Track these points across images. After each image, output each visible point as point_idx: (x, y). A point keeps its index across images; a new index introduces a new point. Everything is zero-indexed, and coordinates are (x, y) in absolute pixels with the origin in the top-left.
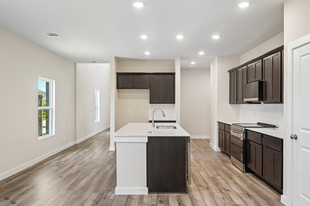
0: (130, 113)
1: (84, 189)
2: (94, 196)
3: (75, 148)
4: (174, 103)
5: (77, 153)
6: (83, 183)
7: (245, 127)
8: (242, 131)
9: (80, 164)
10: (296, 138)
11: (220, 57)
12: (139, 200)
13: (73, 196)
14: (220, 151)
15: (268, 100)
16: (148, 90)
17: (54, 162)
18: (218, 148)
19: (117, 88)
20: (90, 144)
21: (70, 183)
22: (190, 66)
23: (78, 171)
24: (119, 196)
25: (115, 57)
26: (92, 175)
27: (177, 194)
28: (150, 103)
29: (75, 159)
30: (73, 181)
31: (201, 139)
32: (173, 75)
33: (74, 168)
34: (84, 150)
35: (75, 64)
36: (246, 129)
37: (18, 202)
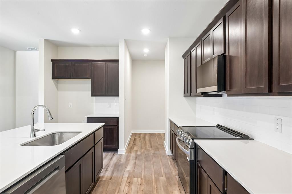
0: (71, 107)
4: (118, 95)
8: (189, 144)
15: (235, 89)
16: (90, 80)
19: (53, 78)
28: (92, 96)
32: (116, 63)
35: (15, 52)
36: (195, 143)
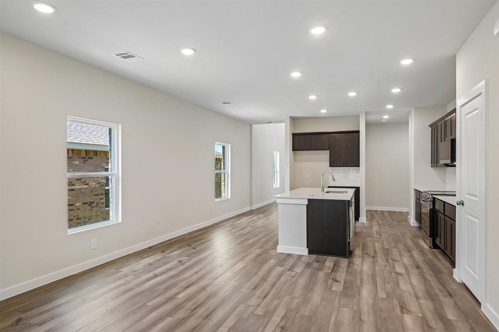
0: (308, 177)
1: (251, 245)
2: (258, 251)
3: (251, 213)
4: (358, 166)
5: (251, 218)
6: (251, 241)
7: (432, 195)
8: (429, 198)
9: (252, 227)
10: (463, 204)
11: (418, 109)
12: (298, 258)
13: (241, 249)
14: (418, 225)
16: (328, 151)
17: (229, 224)
18: (415, 222)
19: (293, 150)
20: (267, 210)
21: (240, 240)
22: (383, 121)
23: (249, 233)
24: (280, 253)
25: (290, 117)
26: (261, 236)
27: (337, 258)
28: (330, 166)
29: (248, 223)
30: (243, 239)
31: (401, 213)
32: (357, 134)
33: (246, 230)
34: (259, 216)
35: (251, 125)
36: (433, 197)
37: (198, 249)
